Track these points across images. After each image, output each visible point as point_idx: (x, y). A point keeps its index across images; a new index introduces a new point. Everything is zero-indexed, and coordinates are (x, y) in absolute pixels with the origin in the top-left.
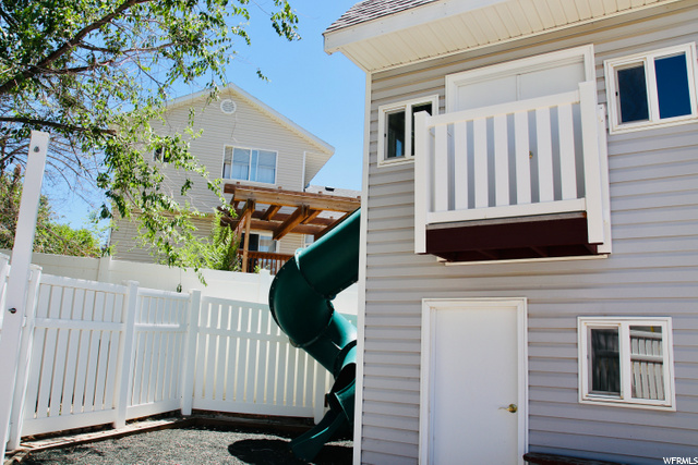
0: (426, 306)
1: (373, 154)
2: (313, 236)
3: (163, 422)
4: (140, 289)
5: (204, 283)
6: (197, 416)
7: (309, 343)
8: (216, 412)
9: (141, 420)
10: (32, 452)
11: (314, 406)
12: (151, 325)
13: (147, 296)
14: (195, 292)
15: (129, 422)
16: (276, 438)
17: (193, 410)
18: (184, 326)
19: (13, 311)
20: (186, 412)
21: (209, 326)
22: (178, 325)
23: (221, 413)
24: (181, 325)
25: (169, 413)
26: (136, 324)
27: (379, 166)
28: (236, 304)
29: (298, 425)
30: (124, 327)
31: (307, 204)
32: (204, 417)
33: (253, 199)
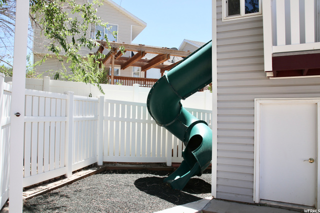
0: (258, 103)
1: (219, 13)
2: (140, 68)
3: (90, 171)
4: (75, 96)
5: (103, 93)
6: (106, 165)
7: (169, 124)
8: (115, 163)
9: (79, 171)
10: (26, 199)
11: (166, 156)
12: (81, 117)
13: (78, 100)
14: (101, 97)
15: (74, 172)
16: (153, 176)
17: (103, 162)
18: (96, 116)
19: (18, 115)
20: (100, 163)
21: (109, 116)
22: (93, 116)
23: (118, 163)
24: (95, 116)
25: (91, 165)
26: (74, 117)
27: (223, 21)
28: (123, 103)
29: (159, 167)
30: (68, 119)
31: (143, 50)
32: (110, 165)
33: (115, 47)
